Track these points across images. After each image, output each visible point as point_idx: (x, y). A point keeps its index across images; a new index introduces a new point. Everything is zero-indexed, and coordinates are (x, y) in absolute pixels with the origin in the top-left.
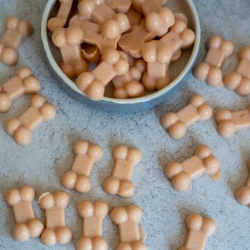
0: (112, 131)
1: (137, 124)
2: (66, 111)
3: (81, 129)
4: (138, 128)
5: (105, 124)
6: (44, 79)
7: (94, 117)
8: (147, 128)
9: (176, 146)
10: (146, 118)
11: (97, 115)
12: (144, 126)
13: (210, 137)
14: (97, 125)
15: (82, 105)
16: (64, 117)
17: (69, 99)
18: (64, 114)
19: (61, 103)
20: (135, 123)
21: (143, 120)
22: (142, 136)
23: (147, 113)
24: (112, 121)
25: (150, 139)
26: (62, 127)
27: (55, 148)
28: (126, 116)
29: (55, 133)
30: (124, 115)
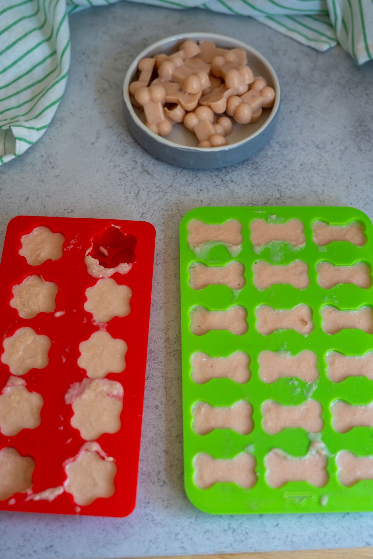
0: (198, 187)
1: (222, 180)
2: (150, 171)
3: (166, 186)
4: (224, 184)
5: (190, 182)
6: (126, 145)
7: (179, 175)
8: (232, 184)
9: (264, 198)
10: (231, 175)
11: (182, 174)
12: (229, 182)
13: (298, 189)
14: (183, 182)
15: (166, 166)
16: (149, 177)
17: (153, 161)
18: (149, 174)
19: (145, 165)
20: (220, 180)
21: (228, 177)
22: (229, 190)
23: (233, 171)
24: (198, 178)
25: (237, 193)
26: (147, 186)
27: (141, 204)
28: (212, 174)
29: (141, 192)
30: (209, 173)
